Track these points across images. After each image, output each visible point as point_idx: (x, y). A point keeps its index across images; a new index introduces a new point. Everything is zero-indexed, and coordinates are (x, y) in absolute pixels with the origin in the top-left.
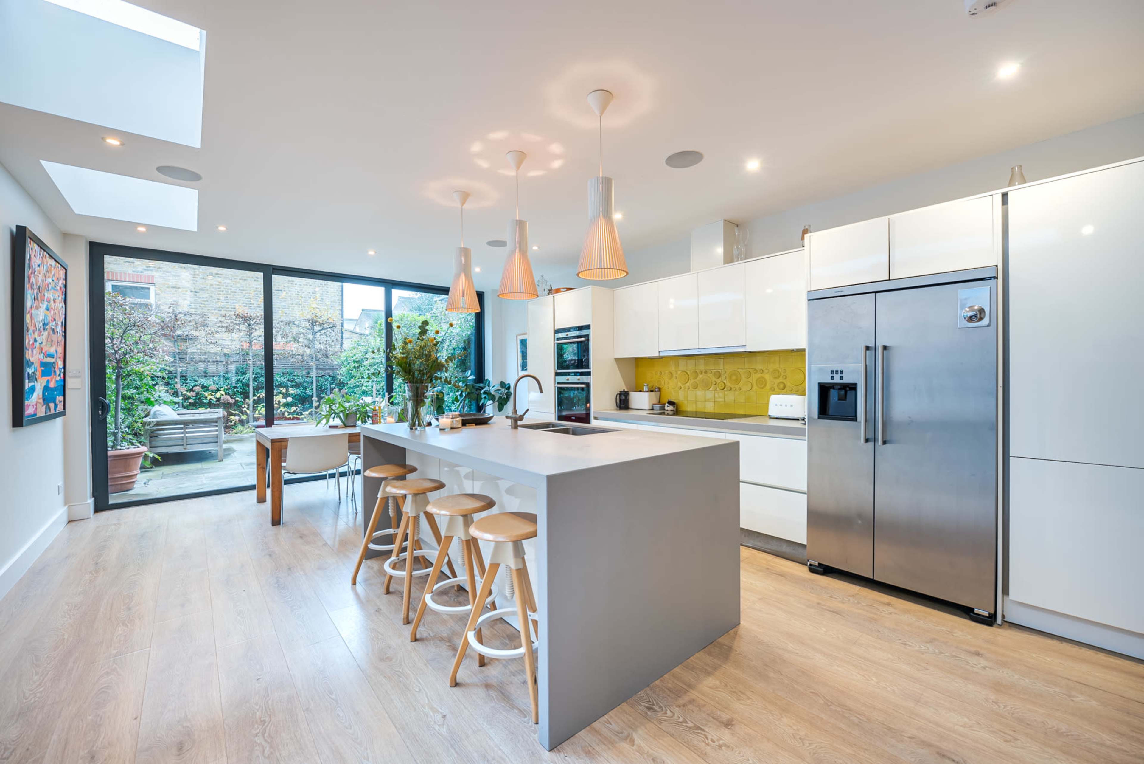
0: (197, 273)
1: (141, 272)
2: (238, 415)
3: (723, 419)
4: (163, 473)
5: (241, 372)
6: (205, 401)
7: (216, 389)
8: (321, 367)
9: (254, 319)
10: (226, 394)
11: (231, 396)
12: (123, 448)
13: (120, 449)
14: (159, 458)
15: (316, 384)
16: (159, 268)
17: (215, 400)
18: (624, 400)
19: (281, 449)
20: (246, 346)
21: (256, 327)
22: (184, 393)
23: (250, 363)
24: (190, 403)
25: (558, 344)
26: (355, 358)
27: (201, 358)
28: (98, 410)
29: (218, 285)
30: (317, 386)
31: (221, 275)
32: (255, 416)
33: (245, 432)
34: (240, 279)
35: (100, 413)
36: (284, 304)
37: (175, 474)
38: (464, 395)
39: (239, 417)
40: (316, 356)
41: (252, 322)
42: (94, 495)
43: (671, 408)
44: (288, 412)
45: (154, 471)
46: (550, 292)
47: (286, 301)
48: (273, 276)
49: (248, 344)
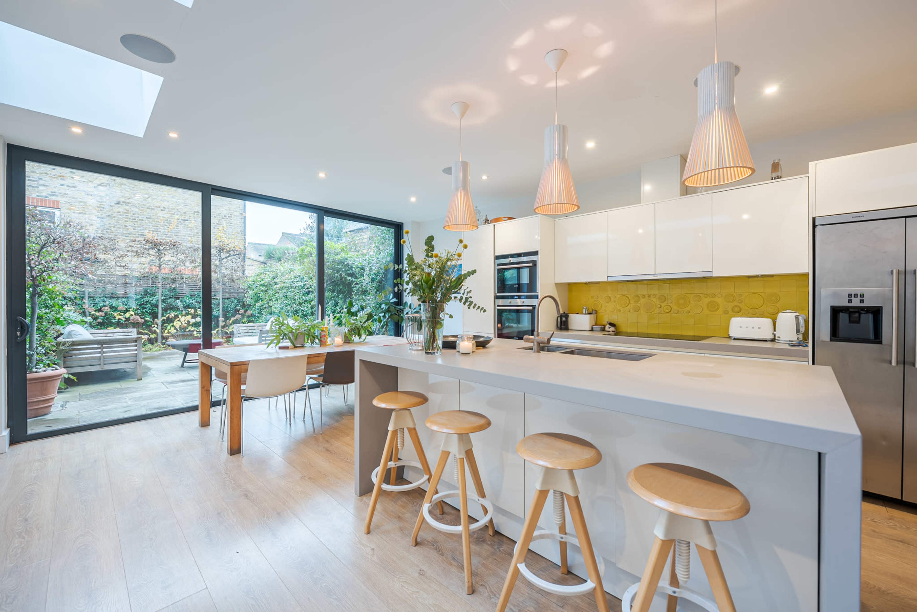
0: (104, 200)
1: (46, 197)
2: (147, 334)
3: (698, 341)
4: (80, 394)
5: (150, 294)
6: (114, 321)
7: (125, 309)
8: (227, 290)
9: (164, 244)
10: (135, 314)
11: (140, 316)
12: (39, 370)
13: (36, 372)
14: (75, 378)
15: (223, 306)
16: (65, 194)
17: (124, 319)
18: (564, 321)
19: (241, 372)
20: (155, 269)
21: (165, 252)
22: (92, 313)
23: (160, 285)
24: (98, 322)
25: (499, 270)
26: (263, 282)
27: (109, 280)
28: (17, 331)
29: (126, 213)
30: (223, 307)
31: (129, 203)
32: (164, 335)
33: (154, 350)
34: (147, 208)
35: (18, 335)
36: (190, 233)
37: (93, 395)
38: (387, 316)
39: (148, 336)
40: (223, 280)
41: (162, 248)
42: (9, 426)
43: (612, 329)
44: (197, 331)
45: (69, 391)
46: (487, 221)
47: (192, 230)
48: (212, 196)
49: (158, 268)
